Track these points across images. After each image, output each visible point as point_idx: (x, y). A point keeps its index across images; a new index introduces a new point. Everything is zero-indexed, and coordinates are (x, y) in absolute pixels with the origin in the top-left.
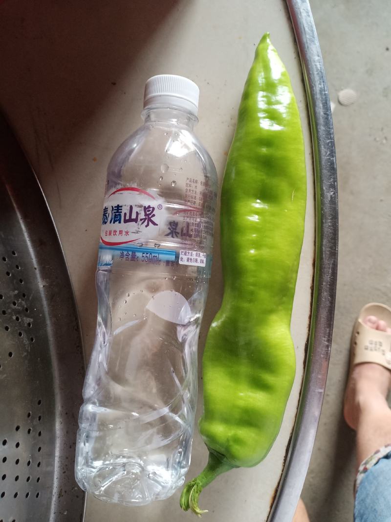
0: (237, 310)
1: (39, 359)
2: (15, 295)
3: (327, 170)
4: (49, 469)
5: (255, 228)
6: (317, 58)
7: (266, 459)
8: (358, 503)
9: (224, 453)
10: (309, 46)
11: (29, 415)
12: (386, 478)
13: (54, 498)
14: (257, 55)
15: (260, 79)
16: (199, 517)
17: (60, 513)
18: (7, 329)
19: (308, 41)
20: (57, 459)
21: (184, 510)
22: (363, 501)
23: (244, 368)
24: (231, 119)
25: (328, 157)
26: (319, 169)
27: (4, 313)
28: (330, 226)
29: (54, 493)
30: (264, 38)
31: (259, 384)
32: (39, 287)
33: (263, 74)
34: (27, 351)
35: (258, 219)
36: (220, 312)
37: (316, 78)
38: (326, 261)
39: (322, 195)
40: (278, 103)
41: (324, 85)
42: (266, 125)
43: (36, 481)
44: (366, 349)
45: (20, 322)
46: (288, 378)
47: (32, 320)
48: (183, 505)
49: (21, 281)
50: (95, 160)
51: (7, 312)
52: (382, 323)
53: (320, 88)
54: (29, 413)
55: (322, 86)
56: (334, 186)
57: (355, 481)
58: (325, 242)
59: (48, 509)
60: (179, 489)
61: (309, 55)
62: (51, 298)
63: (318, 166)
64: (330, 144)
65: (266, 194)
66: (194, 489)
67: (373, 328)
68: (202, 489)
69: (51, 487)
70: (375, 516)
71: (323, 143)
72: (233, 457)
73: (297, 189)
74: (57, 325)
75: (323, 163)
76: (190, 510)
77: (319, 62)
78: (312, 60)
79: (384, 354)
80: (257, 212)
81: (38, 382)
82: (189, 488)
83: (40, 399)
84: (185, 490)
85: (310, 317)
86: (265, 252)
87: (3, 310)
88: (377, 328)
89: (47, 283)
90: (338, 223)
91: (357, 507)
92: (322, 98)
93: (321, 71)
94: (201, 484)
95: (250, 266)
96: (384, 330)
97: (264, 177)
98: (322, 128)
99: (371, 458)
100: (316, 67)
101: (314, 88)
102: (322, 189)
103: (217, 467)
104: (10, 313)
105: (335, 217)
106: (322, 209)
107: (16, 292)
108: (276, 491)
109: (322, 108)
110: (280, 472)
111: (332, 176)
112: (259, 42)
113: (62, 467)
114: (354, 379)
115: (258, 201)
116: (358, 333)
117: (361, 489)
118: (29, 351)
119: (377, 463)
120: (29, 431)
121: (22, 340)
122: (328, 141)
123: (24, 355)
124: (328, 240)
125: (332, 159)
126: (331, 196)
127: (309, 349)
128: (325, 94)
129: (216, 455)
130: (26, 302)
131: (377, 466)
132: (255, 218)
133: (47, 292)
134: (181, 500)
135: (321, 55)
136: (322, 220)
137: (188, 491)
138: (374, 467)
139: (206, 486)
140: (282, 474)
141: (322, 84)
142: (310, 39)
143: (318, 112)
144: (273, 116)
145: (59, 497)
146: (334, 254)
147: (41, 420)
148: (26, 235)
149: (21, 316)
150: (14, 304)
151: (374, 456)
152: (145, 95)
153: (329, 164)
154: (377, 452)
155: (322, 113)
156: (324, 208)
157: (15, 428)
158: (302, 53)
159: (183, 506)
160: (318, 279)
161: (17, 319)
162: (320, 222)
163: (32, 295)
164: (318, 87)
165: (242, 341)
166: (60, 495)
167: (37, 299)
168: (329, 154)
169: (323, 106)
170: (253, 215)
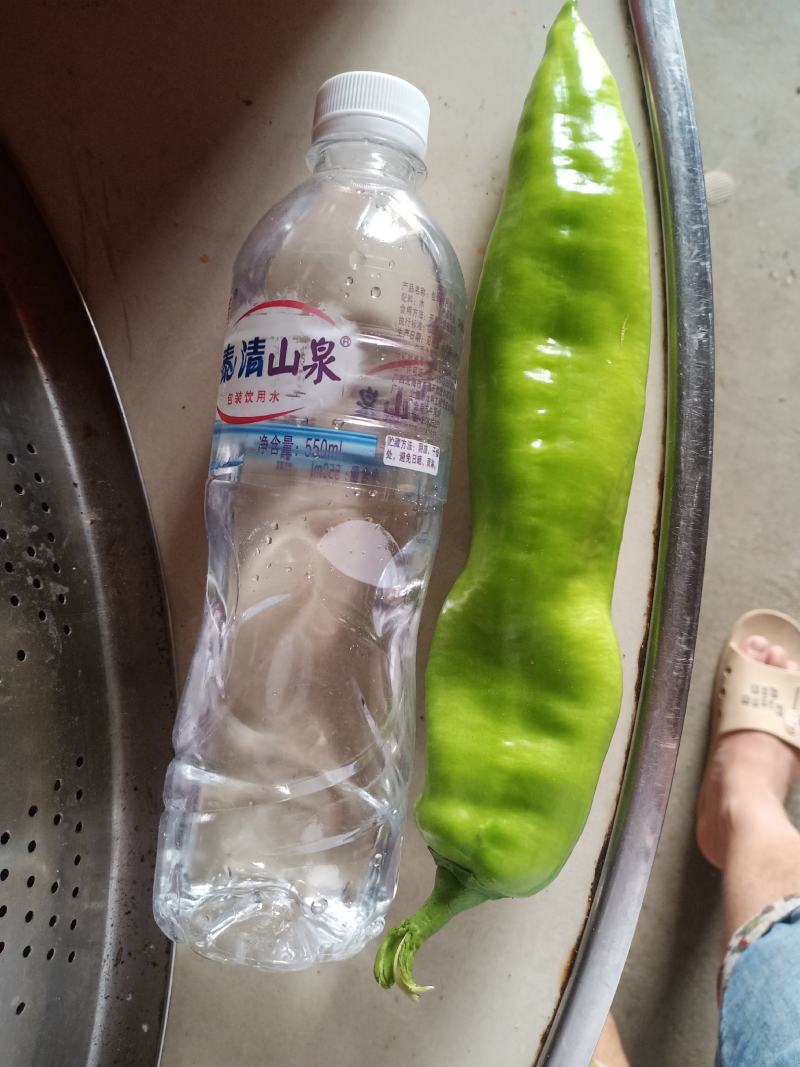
0: (503, 567)
1: (80, 671)
2: (33, 536)
3: (692, 287)
4: (96, 905)
5: (543, 396)
6: (673, 57)
7: (557, 880)
8: (728, 1012)
9: (469, 866)
10: (658, 30)
11: (57, 786)
12: (789, 961)
13: (106, 967)
14: (551, 42)
15: (559, 91)
16: (414, 1001)
17: (118, 998)
18: (14, 601)
19: (657, 22)
20: (113, 885)
21: (382, 985)
22: (740, 1006)
23: (514, 690)
24: (493, 179)
25: (694, 261)
26: (675, 284)
27: (9, 567)
28: (696, 404)
29: (105, 957)
30: (565, 10)
31: (545, 724)
32: (81, 523)
33: (564, 79)
34: (55, 652)
35: (551, 378)
36: (464, 575)
37: (672, 97)
38: (688, 477)
39: (681, 339)
40: (595, 137)
41: (688, 112)
42: (568, 181)
43: (69, 927)
44: (745, 702)
45: (41, 592)
46: (606, 710)
47: (66, 590)
48: (381, 975)
49: (45, 507)
50: (204, 260)
51: (14, 567)
52: (778, 651)
53: (681, 118)
54: (58, 783)
55: (685, 113)
56: (705, 322)
57: (722, 968)
58: (685, 436)
59: (93, 988)
60: (373, 943)
61: (657, 50)
62: (108, 547)
63: (674, 279)
64: (699, 234)
65: (567, 327)
66: (405, 943)
67: (757, 659)
68: (421, 942)
69: (100, 944)
70: (766, 1036)
71: (685, 232)
72: (489, 874)
73: (633, 319)
74: (118, 603)
75: (685, 272)
76: (395, 987)
77: (680, 66)
78: (664, 60)
79: (780, 714)
80: (547, 364)
81: (77, 719)
82: (395, 940)
83: (82, 755)
84: (385, 945)
85: (651, 594)
86: (564, 446)
87: (6, 561)
88: (768, 661)
89: (100, 516)
90: (713, 397)
91: (725, 1019)
92: (684, 138)
93: (682, 85)
94: (419, 931)
95: (532, 475)
96: (781, 665)
97: (565, 291)
98: (683, 201)
99: (756, 922)
100: (673, 76)
101: (668, 118)
102: (681, 327)
103: (454, 897)
104: (21, 571)
105: (707, 386)
106: (680, 368)
107: (35, 528)
108: (574, 955)
109: (683, 158)
110: (581, 916)
111: (704, 301)
112: (554, 17)
113: (123, 902)
114: (719, 765)
115: (551, 341)
116: (729, 670)
117: (734, 983)
118: (61, 651)
119: (768, 931)
120: (57, 820)
121: (45, 628)
122: (696, 227)
123: (49, 659)
124: (694, 435)
125: (703, 264)
126: (700, 342)
127: (648, 659)
128: (690, 131)
129: (452, 870)
130: (55, 552)
131: (769, 937)
132: (544, 376)
133: (100, 533)
134: (375, 967)
135: (682, 51)
136: (680, 390)
137: (392, 946)
138: (761, 940)
139: (429, 936)
140: (586, 921)
141: (685, 108)
142: (660, 17)
143: (675, 166)
144: (585, 164)
145: (115, 965)
146: (704, 462)
147: (81, 799)
148: (57, 414)
149: (44, 579)
150: (31, 552)
151: (762, 919)
152: (317, 115)
153: (697, 274)
154: (769, 909)
155: (683, 170)
156: (685, 367)
157: (27, 811)
158: (643, 48)
159: (381, 978)
160: (669, 514)
161: (37, 583)
162: (676, 395)
163: (67, 539)
164: (675, 116)
165: (511, 631)
166: (118, 961)
167: (78, 546)
168: (698, 255)
169: (686, 155)
170: (539, 369)
